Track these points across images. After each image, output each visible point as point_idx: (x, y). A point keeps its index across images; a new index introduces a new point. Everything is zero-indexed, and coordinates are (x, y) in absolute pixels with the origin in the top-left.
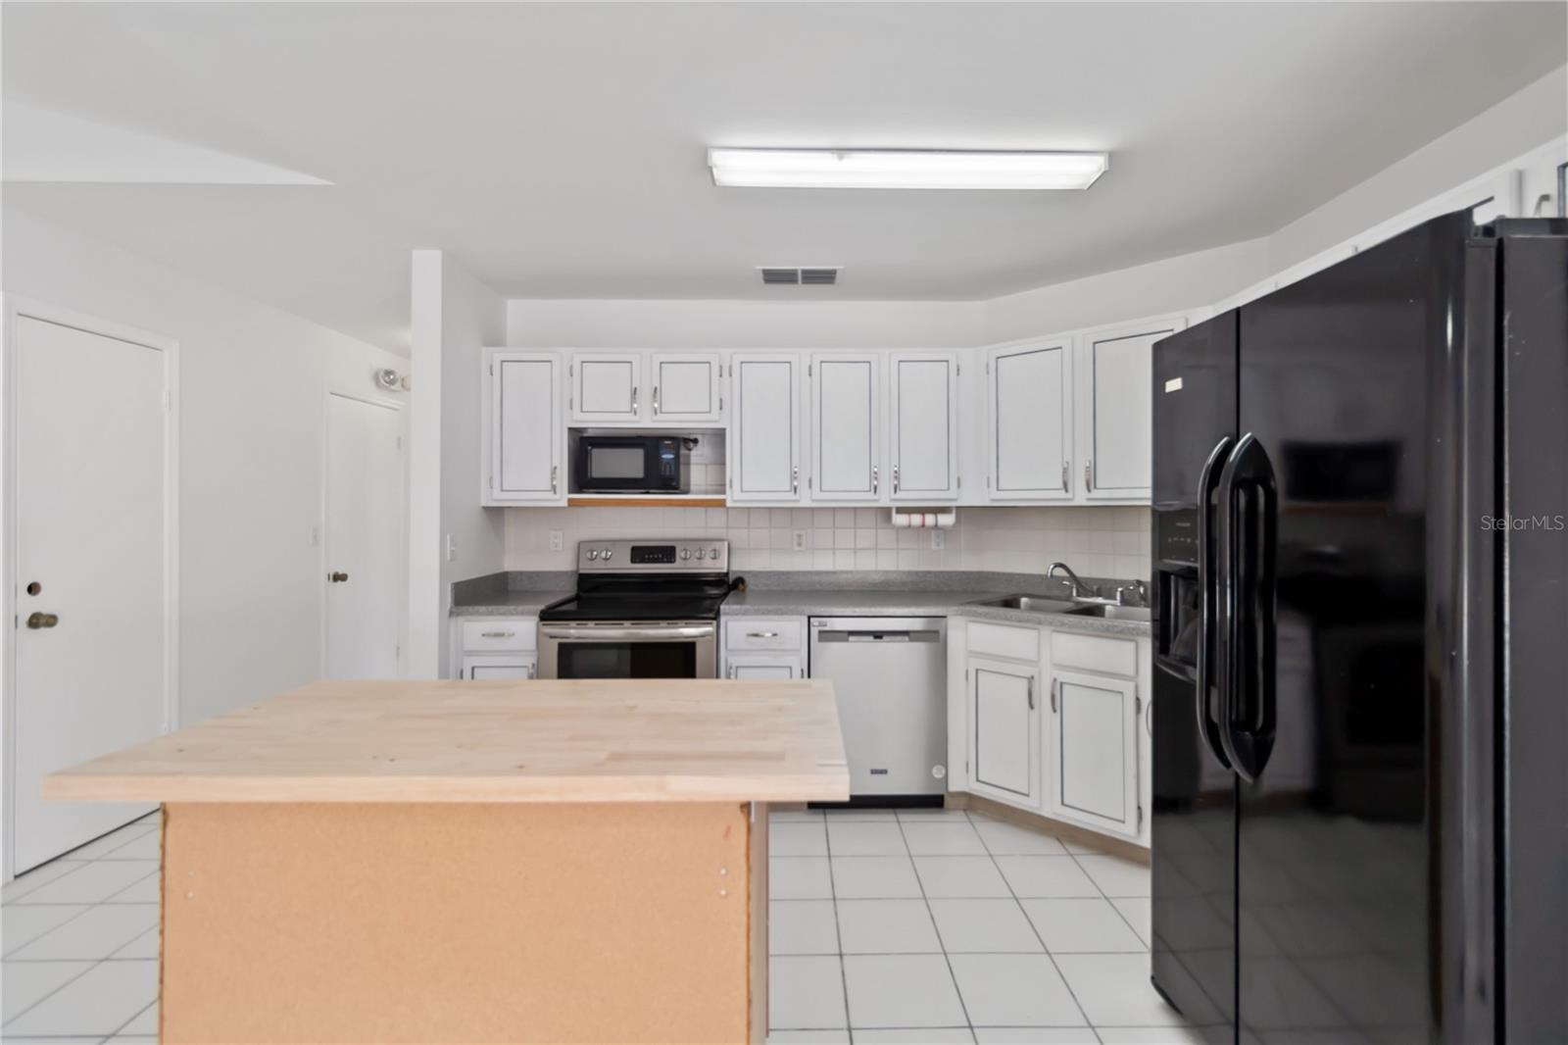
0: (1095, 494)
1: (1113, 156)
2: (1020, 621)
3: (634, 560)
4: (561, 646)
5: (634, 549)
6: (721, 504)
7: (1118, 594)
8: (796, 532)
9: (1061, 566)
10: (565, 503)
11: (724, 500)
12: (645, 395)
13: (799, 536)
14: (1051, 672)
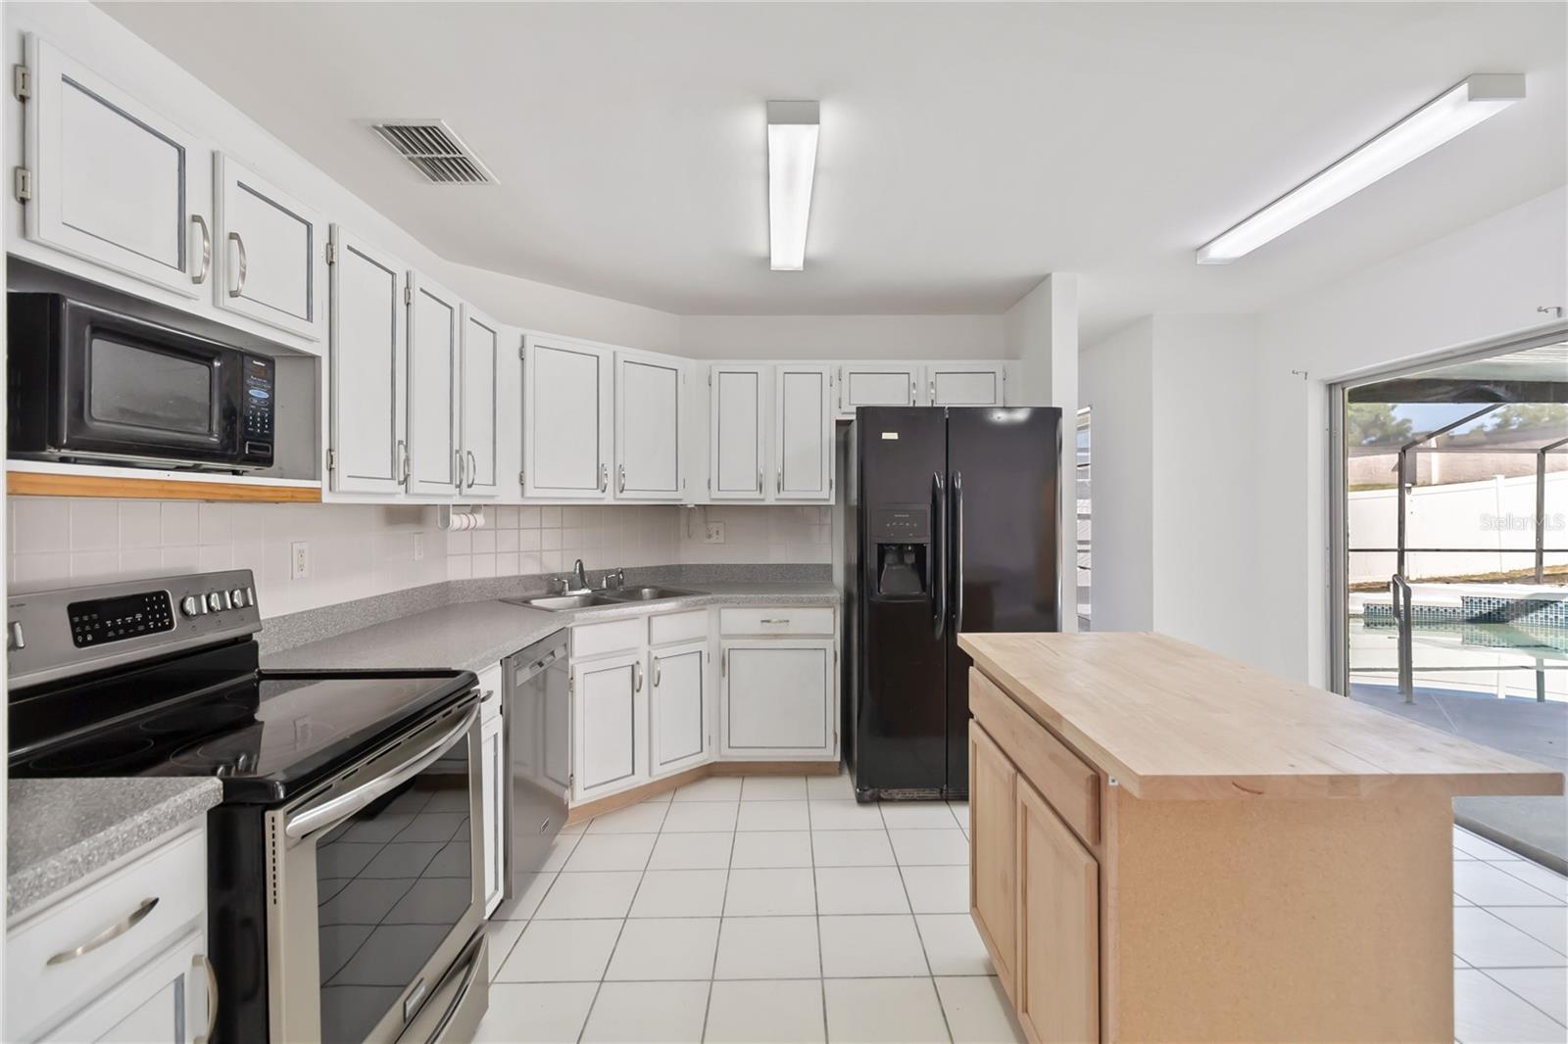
3: (79, 639)
6: (314, 496)
8: (295, 547)
14: (649, 652)
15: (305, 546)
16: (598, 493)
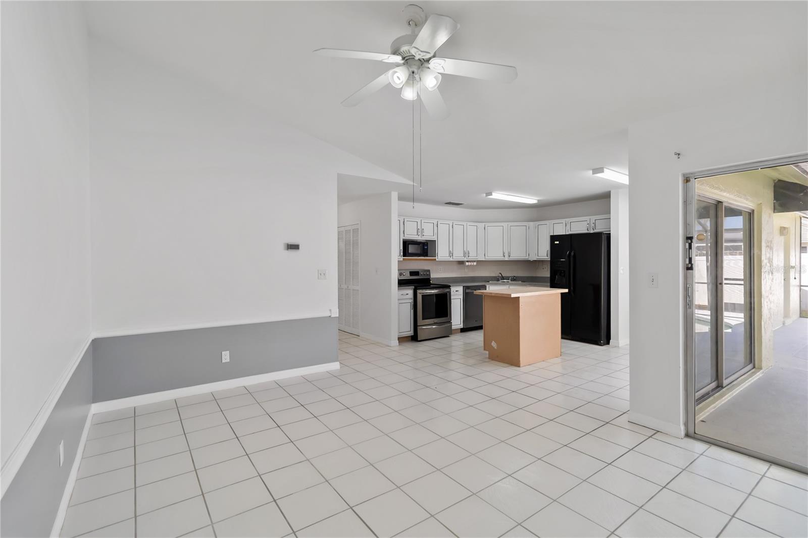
0: (510, 258)
1: (538, 201)
2: (503, 284)
3: (411, 275)
4: (422, 296)
5: (410, 272)
7: (510, 279)
9: (500, 273)
10: (402, 260)
12: (420, 231)
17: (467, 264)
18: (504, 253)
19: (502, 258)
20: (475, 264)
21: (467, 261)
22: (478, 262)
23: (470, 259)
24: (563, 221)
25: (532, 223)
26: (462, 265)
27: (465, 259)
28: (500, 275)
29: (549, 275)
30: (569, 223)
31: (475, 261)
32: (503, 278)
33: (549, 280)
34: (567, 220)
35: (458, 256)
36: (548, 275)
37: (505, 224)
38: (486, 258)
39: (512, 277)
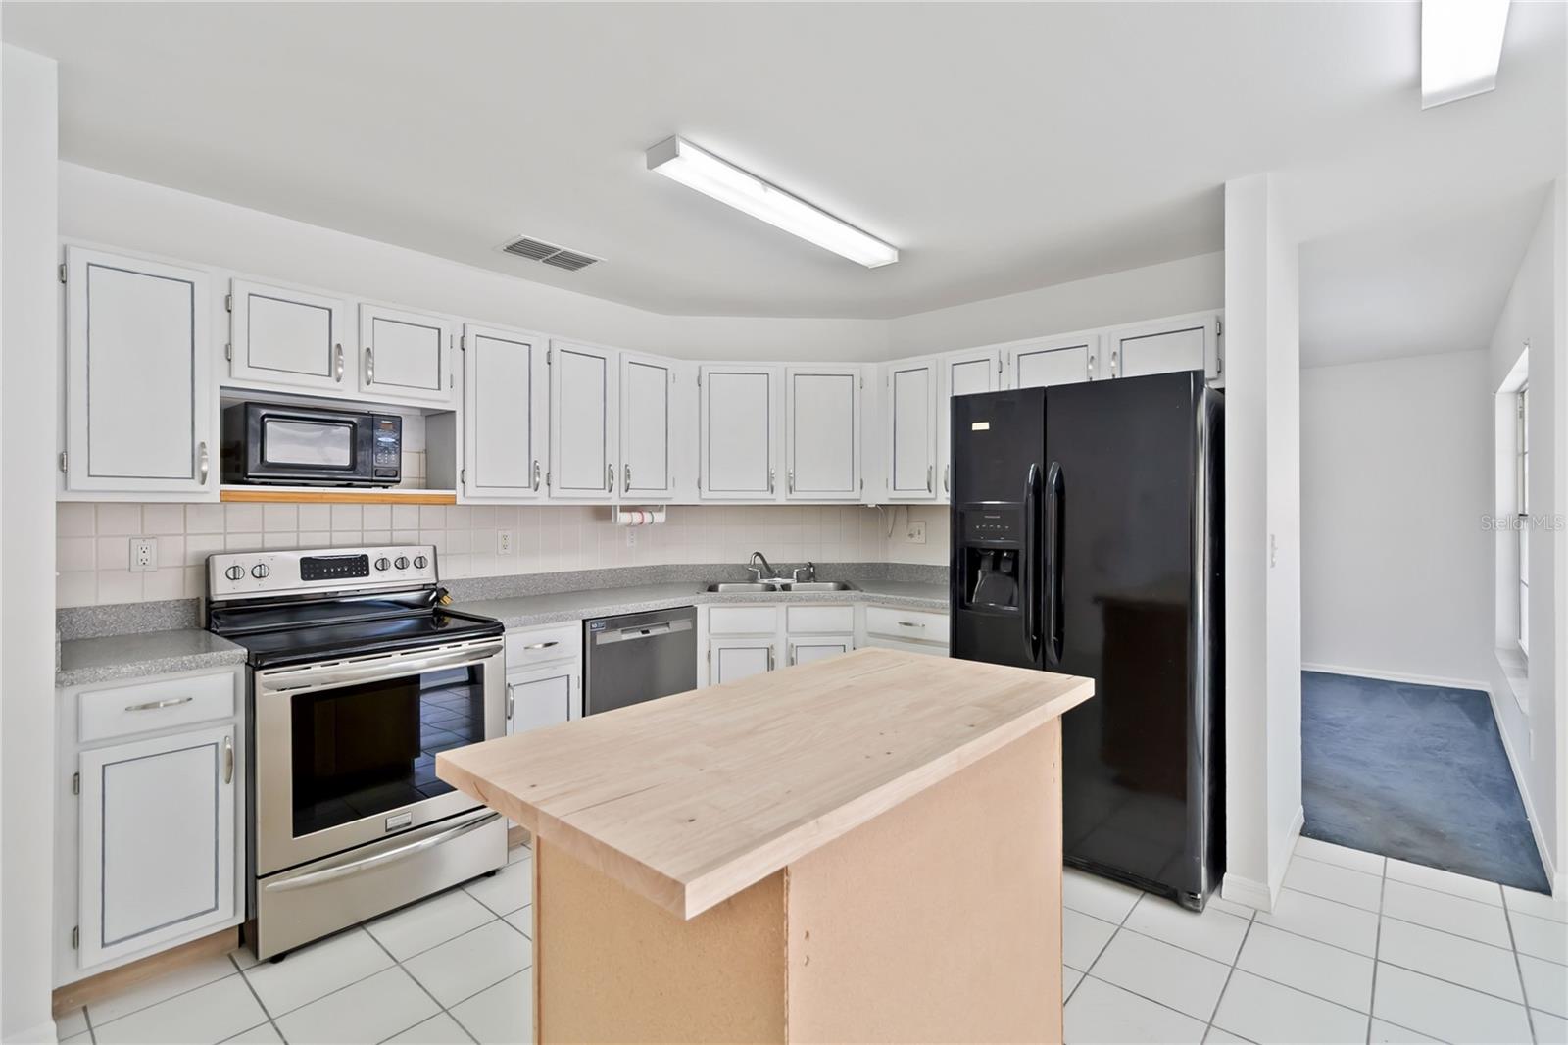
0: (795, 495)
1: (902, 253)
2: (764, 601)
3: (305, 576)
4: (296, 700)
5: (307, 560)
6: (451, 501)
7: (795, 574)
8: (500, 534)
9: (758, 554)
10: (216, 499)
11: (455, 496)
12: (350, 356)
13: (505, 538)
14: (787, 640)
15: (508, 533)
16: (768, 495)
17: (624, 518)
18: (770, 478)
19: (763, 497)
20: (660, 517)
21: (626, 509)
22: (673, 509)
23: (634, 498)
24: (990, 351)
25: (871, 370)
26: (601, 525)
27: (614, 499)
28: (758, 560)
29: (945, 560)
30: (1014, 359)
31: (660, 508)
32: (769, 571)
33: (945, 579)
34: (1004, 347)
35: (580, 484)
36: (940, 556)
37: (775, 369)
38: (706, 494)
39: (798, 565)
